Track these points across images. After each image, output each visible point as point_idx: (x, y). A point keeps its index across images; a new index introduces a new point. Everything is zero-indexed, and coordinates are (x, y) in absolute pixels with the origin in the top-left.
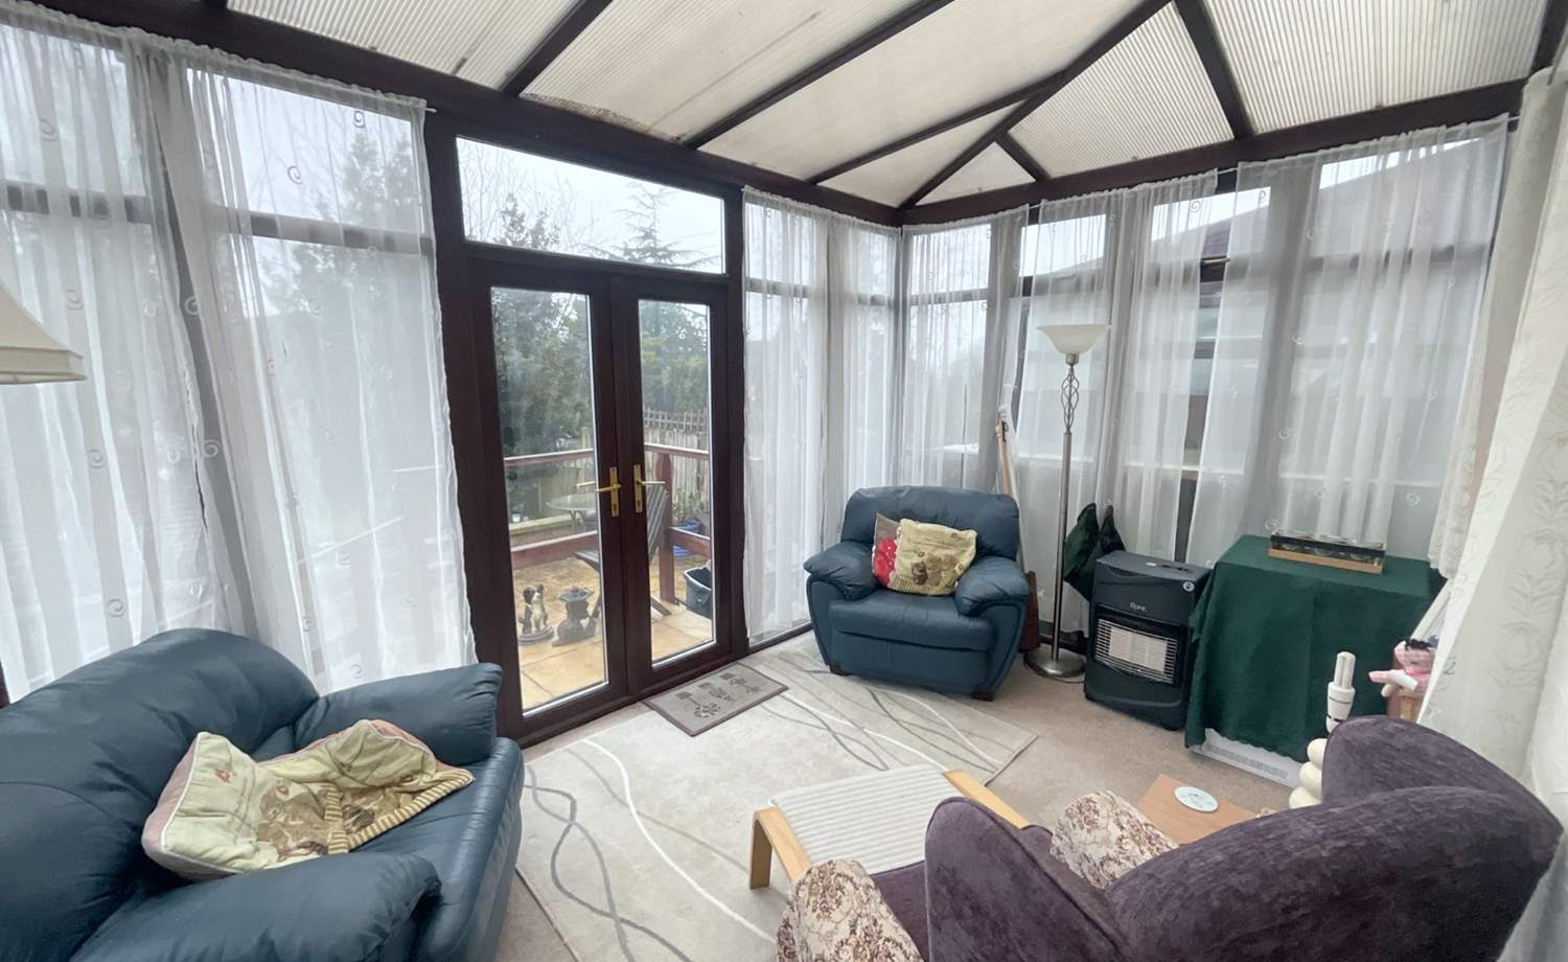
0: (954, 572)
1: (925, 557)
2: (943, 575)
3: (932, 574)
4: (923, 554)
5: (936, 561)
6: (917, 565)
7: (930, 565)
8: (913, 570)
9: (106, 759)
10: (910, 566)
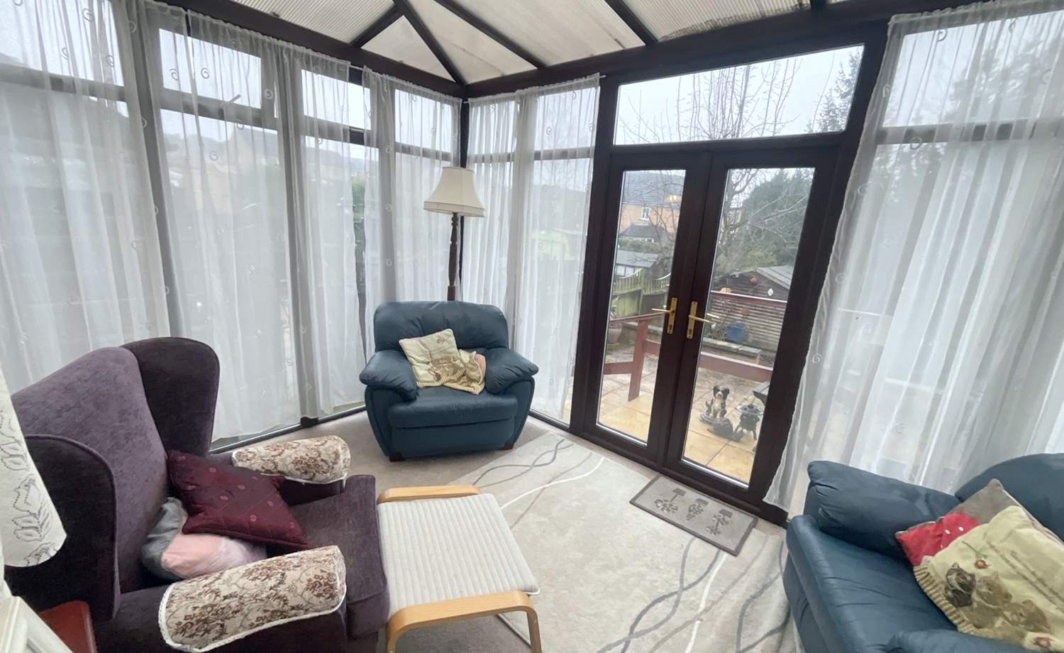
0: (1022, 636)
1: (983, 573)
2: (999, 622)
3: (981, 607)
4: (984, 566)
5: (998, 596)
6: (960, 572)
7: (984, 590)
8: (949, 573)
9: (420, 318)
10: (950, 564)
